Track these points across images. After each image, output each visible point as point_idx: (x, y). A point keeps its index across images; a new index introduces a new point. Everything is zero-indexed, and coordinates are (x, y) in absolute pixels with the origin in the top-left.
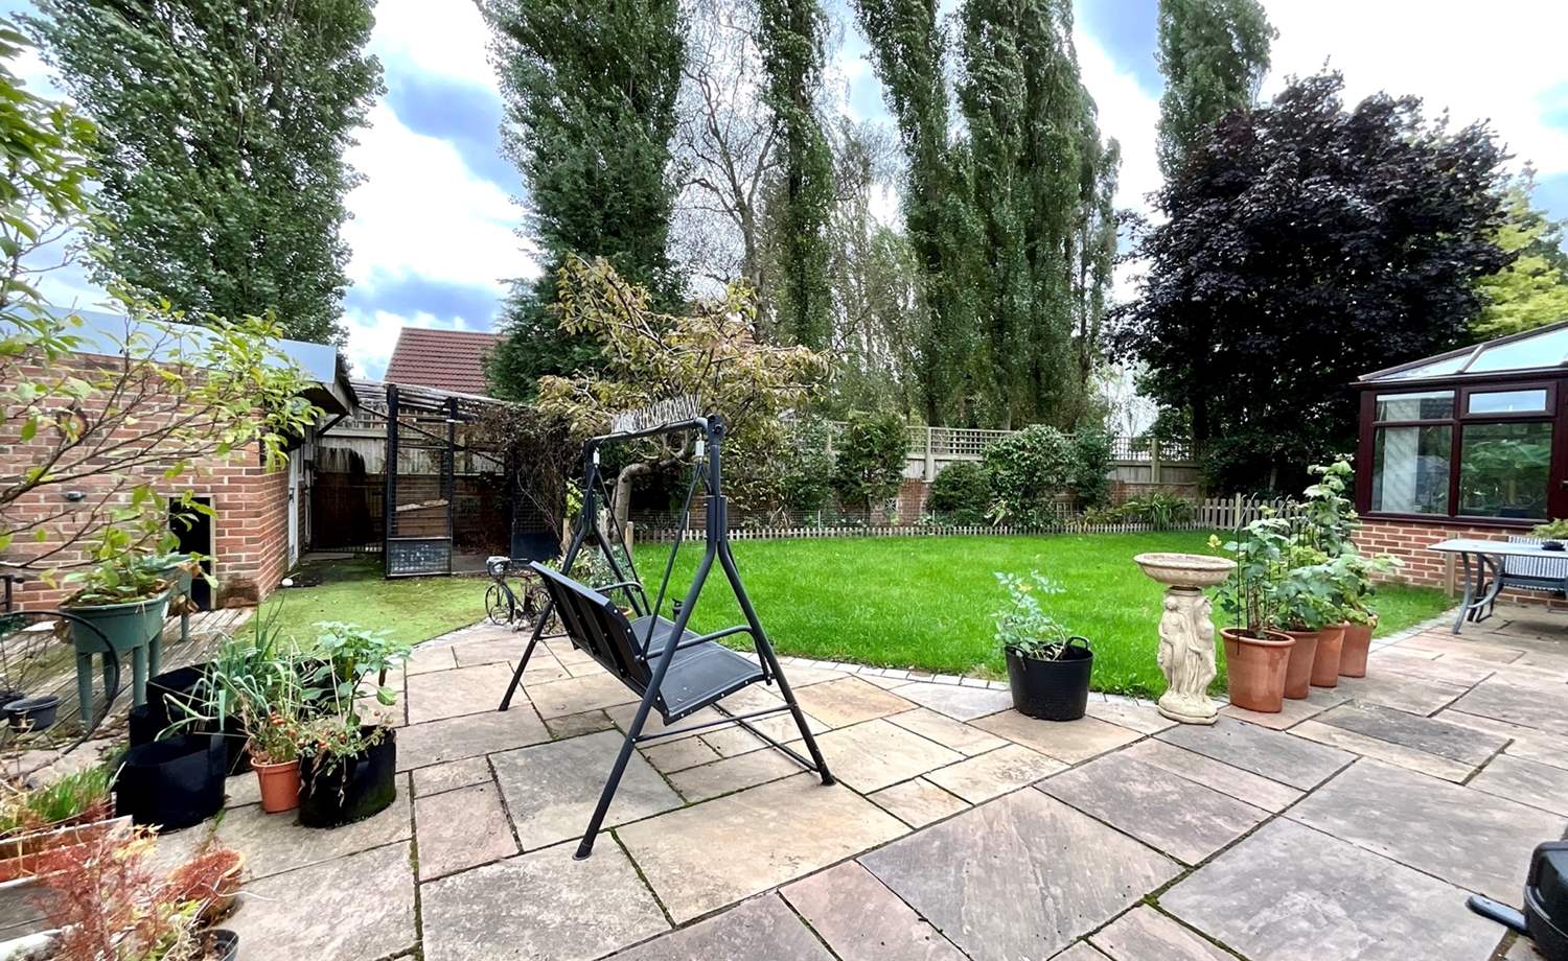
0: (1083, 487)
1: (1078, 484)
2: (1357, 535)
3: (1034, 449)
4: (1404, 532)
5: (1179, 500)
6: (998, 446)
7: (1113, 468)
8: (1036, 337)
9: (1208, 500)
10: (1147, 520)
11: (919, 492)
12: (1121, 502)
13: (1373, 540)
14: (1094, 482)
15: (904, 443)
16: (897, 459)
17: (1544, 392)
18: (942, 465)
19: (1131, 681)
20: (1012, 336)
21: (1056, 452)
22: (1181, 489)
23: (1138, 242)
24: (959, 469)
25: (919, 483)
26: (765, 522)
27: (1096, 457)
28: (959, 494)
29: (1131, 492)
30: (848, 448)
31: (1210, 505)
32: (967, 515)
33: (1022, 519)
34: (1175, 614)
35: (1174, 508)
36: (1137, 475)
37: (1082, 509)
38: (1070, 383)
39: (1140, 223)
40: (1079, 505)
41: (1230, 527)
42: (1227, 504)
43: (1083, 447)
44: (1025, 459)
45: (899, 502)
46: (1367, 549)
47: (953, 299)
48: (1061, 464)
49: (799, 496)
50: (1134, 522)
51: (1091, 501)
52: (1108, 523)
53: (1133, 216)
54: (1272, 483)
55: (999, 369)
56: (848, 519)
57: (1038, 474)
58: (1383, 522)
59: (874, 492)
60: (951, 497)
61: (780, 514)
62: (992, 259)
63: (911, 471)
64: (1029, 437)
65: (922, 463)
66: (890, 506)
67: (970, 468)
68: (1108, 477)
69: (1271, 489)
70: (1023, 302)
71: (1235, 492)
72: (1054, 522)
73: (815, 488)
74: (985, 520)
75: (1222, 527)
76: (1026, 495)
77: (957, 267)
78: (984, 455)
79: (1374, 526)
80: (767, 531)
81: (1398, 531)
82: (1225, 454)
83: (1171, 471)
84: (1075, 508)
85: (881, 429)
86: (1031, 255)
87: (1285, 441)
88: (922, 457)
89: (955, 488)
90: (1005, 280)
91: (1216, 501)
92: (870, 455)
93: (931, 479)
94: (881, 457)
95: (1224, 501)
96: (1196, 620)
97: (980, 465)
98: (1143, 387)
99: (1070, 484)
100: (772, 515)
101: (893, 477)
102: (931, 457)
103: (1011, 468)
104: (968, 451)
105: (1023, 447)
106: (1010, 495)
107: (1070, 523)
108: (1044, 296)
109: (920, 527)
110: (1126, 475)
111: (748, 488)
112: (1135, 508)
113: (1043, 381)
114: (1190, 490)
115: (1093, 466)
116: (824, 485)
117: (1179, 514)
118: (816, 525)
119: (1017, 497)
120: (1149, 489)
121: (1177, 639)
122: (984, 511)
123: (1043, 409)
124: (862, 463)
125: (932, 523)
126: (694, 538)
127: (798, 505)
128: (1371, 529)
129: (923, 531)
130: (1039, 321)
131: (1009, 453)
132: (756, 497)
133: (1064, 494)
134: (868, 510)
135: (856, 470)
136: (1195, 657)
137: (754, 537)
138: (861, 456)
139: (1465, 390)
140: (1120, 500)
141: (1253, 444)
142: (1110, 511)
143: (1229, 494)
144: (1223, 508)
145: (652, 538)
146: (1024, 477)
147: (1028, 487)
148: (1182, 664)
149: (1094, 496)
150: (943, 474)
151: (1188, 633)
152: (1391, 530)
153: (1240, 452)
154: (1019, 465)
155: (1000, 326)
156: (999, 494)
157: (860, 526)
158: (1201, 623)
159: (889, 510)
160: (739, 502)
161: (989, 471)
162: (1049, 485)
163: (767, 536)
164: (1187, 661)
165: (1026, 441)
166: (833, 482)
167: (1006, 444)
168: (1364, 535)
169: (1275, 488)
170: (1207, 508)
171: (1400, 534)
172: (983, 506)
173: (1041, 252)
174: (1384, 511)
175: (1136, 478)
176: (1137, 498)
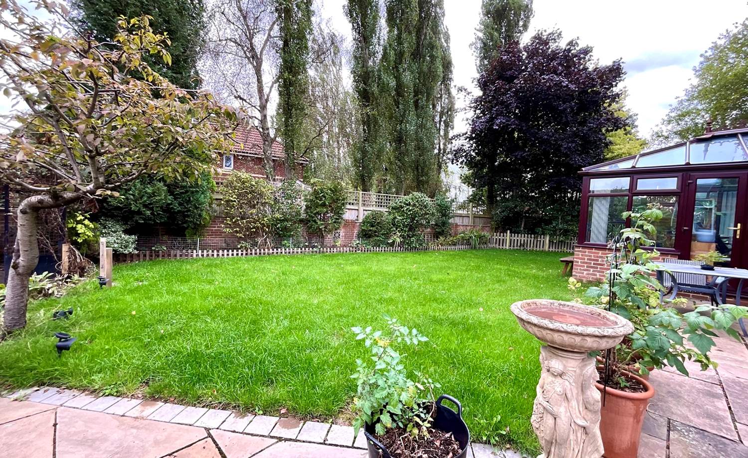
0: (438, 226)
1: (436, 225)
2: (579, 255)
3: (414, 205)
4: (602, 254)
5: (483, 233)
6: (396, 203)
7: (453, 217)
8: (418, 148)
9: (495, 234)
10: (468, 243)
11: (354, 227)
12: (456, 234)
13: (586, 258)
14: (444, 224)
15: (343, 199)
16: (340, 209)
17: (676, 178)
18: (366, 213)
19: (497, 427)
20: (406, 146)
21: (426, 207)
22: (483, 228)
23: (468, 102)
24: (375, 216)
25: (353, 223)
26: (255, 244)
27: (444, 210)
28: (374, 229)
29: (461, 229)
30: (311, 201)
31: (497, 236)
32: (379, 241)
33: (408, 243)
34: (559, 380)
35: (481, 237)
36: (463, 220)
37: (437, 238)
38: (433, 173)
39: (468, 94)
40: (436, 235)
41: (504, 247)
42: (503, 236)
43: (439, 205)
44: (410, 211)
45: (342, 232)
46: (584, 263)
47: (376, 122)
48: (428, 214)
49: (278, 228)
50: (462, 245)
51: (441, 233)
52: (450, 245)
53: (465, 90)
54: (522, 226)
55: (399, 163)
56: (310, 243)
57: (416, 219)
58: (592, 248)
59: (325, 227)
60: (370, 230)
61: (265, 239)
62: (397, 103)
63: (349, 215)
64: (412, 199)
65: (356, 211)
66: (337, 235)
67: (381, 214)
68: (450, 221)
69: (522, 229)
70: (411, 128)
71: (507, 230)
72: (424, 245)
73: (289, 224)
74: (388, 243)
75: (501, 247)
76: (410, 230)
77: (378, 105)
78: (389, 208)
79: (587, 250)
80: (256, 250)
81: (598, 253)
82: (503, 211)
83: (478, 219)
84: (434, 237)
85: (331, 189)
86: (416, 103)
87: (529, 206)
88: (357, 208)
89: (372, 226)
90: (403, 116)
91: (498, 234)
92: (324, 205)
93: (361, 221)
94: (330, 206)
95: (502, 234)
96: (583, 388)
97: (387, 213)
98: (465, 179)
99: (432, 225)
100: (260, 240)
101: (337, 219)
102: (362, 209)
103: (403, 215)
104: (381, 206)
105: (409, 204)
106: (402, 230)
107: (431, 245)
108: (422, 126)
109: (353, 248)
110: (458, 221)
111: (243, 223)
112: (463, 237)
113: (420, 171)
114: (487, 229)
115: (444, 215)
116: (295, 223)
117: (483, 240)
118: (289, 246)
119: (405, 231)
120: (469, 228)
121: (561, 410)
122: (388, 238)
123: (420, 185)
124: (318, 210)
125: (360, 246)
126: (202, 255)
127: (278, 233)
128: (585, 252)
129: (354, 249)
130: (419, 140)
131: (402, 207)
132: (248, 229)
133: (429, 230)
134: (323, 237)
135: (315, 214)
136: (580, 433)
137: (246, 254)
138: (317, 206)
139: (636, 177)
140: (455, 233)
141: (516, 207)
142: (451, 239)
143: (504, 231)
144: (501, 238)
145: (169, 255)
146: (409, 221)
147: (411, 225)
148: (566, 440)
149: (443, 231)
150: (367, 218)
151: (574, 403)
152: (594, 253)
153: (510, 210)
154: (407, 214)
155: (399, 139)
156: (397, 229)
157: (316, 247)
158: (589, 393)
159: (335, 238)
160: (237, 232)
161: (391, 217)
162: (422, 224)
163: (256, 254)
164: (572, 437)
165: (411, 201)
166: (301, 221)
167: (400, 202)
168: (582, 255)
169: (524, 229)
170: (495, 237)
171: (600, 255)
172: (387, 236)
173: (421, 103)
174: (591, 242)
175: (463, 223)
176: (463, 232)
